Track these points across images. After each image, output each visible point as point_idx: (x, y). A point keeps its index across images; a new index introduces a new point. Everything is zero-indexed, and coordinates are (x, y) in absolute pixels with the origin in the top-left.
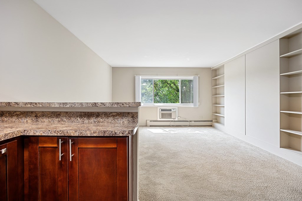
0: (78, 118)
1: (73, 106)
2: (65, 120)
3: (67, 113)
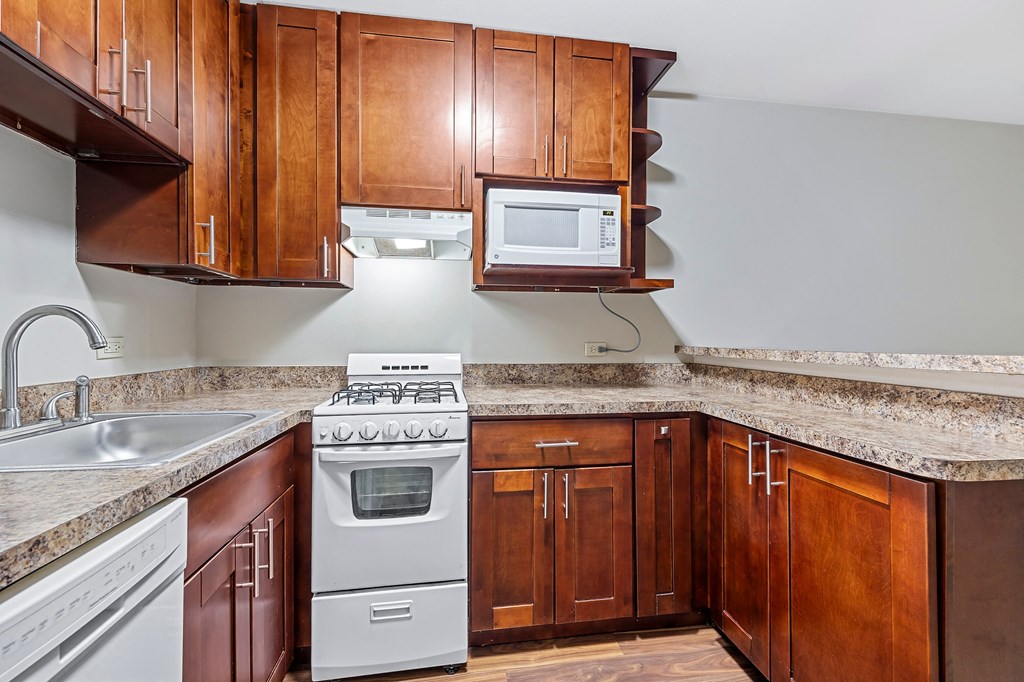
0: (837, 397)
1: (813, 360)
2: (806, 397)
3: (809, 378)
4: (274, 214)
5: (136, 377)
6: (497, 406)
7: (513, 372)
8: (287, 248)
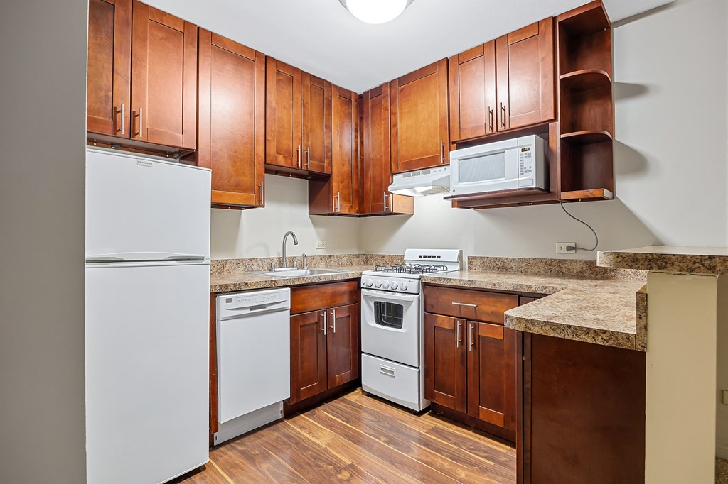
4: (369, 184)
5: (330, 256)
6: (435, 278)
7: (499, 263)
8: (374, 199)
